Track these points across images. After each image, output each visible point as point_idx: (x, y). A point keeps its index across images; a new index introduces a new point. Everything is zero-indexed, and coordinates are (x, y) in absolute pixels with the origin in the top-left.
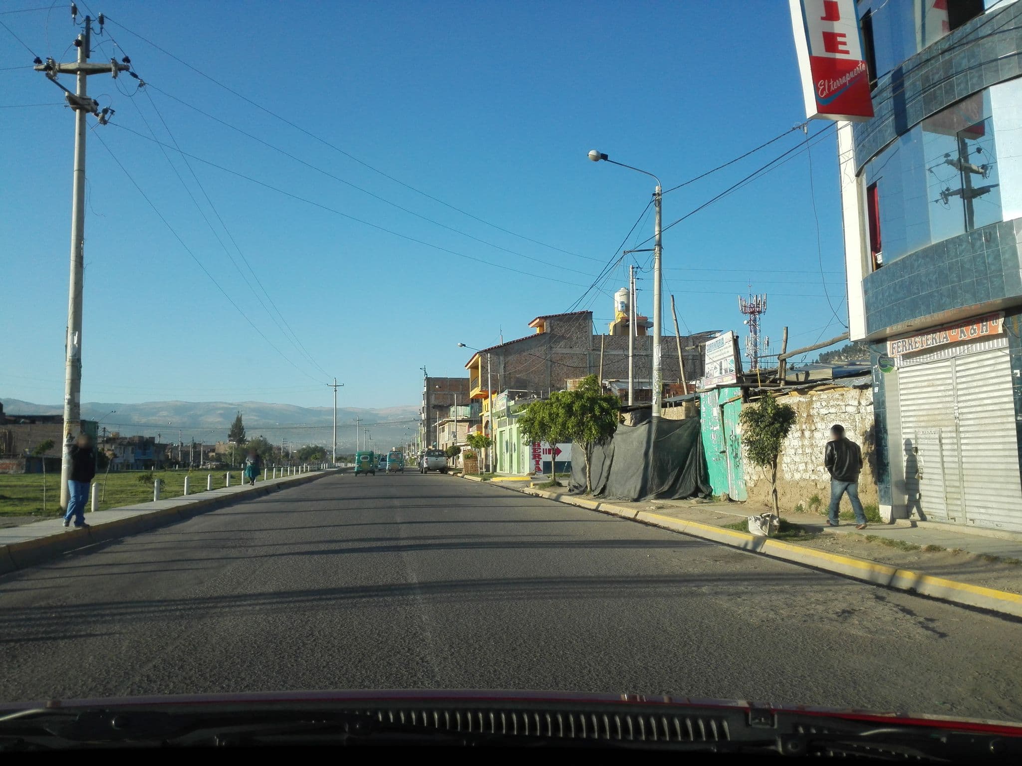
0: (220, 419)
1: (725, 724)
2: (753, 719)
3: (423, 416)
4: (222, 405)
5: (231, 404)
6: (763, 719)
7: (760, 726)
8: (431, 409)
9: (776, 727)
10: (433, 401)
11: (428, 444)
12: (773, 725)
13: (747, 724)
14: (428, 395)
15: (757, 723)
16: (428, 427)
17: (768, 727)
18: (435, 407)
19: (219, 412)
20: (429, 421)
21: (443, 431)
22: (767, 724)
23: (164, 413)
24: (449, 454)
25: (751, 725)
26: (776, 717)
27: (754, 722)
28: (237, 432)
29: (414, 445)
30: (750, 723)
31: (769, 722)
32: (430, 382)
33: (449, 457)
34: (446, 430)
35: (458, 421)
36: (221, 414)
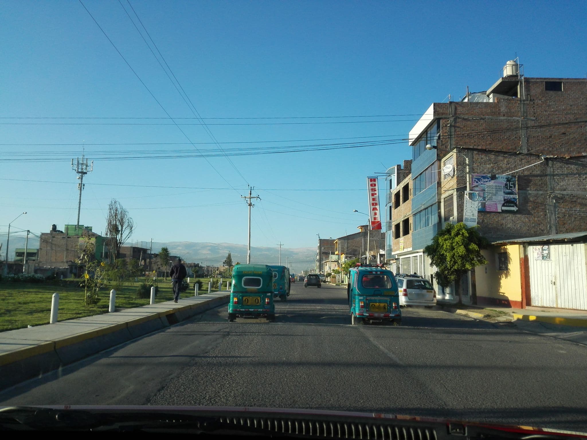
0: (209, 252)
1: (435, 433)
2: (452, 430)
3: (318, 257)
4: (210, 244)
5: (215, 244)
6: (458, 430)
7: (457, 435)
8: (322, 254)
9: (466, 435)
10: (323, 250)
11: (320, 271)
12: (464, 434)
13: (448, 433)
14: (320, 247)
15: (455, 432)
16: (320, 263)
17: (461, 435)
18: (323, 253)
19: (208, 248)
20: (320, 260)
21: (326, 265)
22: (461, 433)
23: (180, 248)
24: (327, 276)
25: (451, 434)
26: (466, 429)
27: (453, 431)
28: (229, 262)
29: (313, 270)
30: (450, 432)
31: (462, 432)
32: (321, 240)
33: (327, 277)
34: (328, 265)
35: (331, 261)
36: (209, 250)
